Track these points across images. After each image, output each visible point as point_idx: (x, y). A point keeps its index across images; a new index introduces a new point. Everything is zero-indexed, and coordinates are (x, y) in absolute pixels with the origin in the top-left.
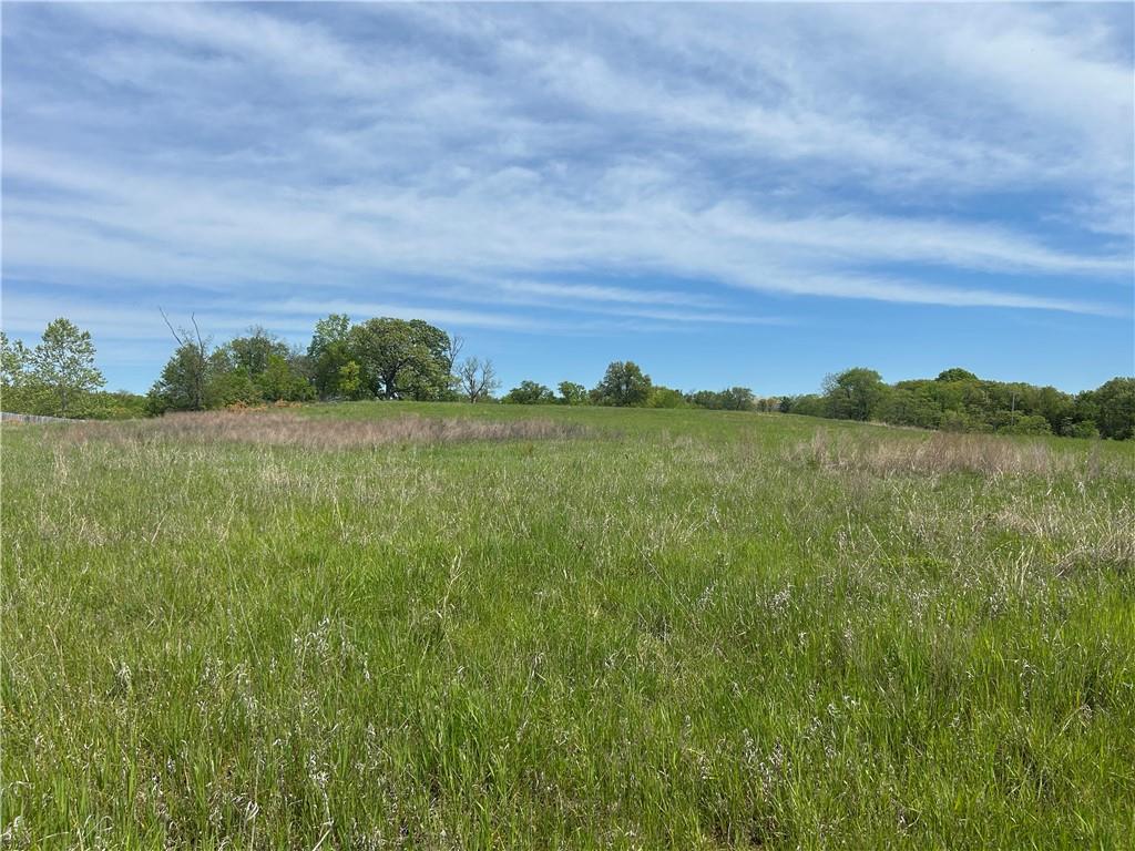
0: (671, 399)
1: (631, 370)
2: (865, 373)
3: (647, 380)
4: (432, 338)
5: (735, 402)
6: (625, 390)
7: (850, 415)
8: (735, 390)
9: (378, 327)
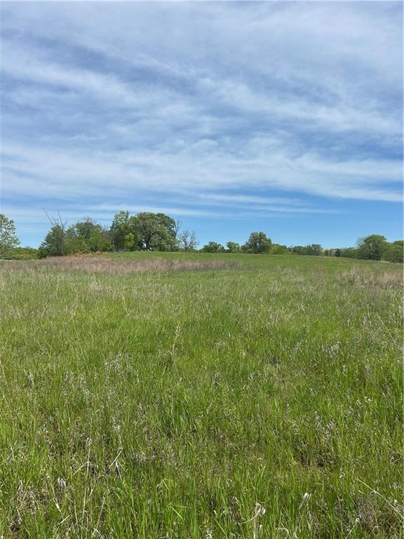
0: (281, 250)
1: (262, 236)
2: (378, 237)
3: (269, 241)
4: (166, 221)
5: (313, 251)
6: (259, 246)
7: (370, 257)
8: (313, 245)
9: (142, 217)
